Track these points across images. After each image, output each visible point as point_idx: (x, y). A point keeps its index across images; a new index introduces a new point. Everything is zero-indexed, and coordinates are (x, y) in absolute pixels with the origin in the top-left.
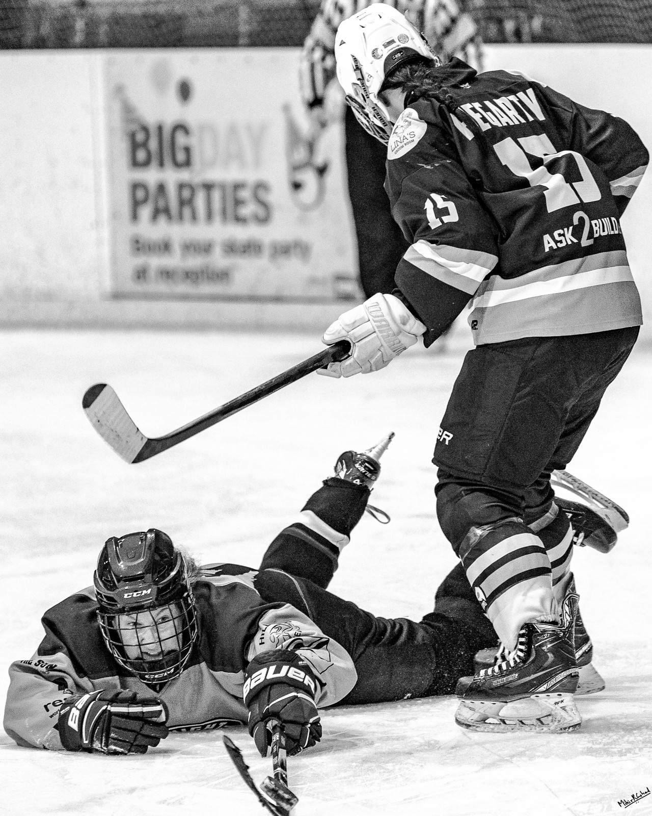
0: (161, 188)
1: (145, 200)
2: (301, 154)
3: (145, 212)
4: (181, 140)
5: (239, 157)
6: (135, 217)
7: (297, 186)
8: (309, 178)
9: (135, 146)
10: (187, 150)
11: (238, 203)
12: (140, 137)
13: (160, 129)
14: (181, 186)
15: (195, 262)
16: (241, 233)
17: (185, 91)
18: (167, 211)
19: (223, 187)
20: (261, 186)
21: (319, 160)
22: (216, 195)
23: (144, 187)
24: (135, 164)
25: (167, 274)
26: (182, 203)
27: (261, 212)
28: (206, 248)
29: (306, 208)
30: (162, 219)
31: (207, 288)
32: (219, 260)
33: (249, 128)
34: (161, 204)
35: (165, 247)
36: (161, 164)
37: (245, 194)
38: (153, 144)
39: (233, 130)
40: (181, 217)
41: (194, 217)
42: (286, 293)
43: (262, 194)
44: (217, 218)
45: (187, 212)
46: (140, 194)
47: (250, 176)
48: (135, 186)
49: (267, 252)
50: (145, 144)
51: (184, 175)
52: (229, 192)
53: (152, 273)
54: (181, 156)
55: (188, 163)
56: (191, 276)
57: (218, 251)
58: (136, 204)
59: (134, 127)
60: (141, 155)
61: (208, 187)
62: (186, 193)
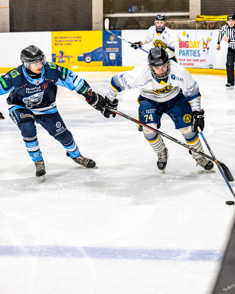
0: (184, 51)
1: (181, 53)
2: (205, 46)
3: (181, 54)
4: (187, 43)
5: (196, 46)
6: (180, 55)
7: (204, 51)
8: (206, 49)
9: (180, 44)
10: (188, 45)
11: (195, 53)
12: (181, 43)
13: (184, 42)
14: (187, 51)
15: (189, 62)
16: (196, 58)
17: (188, 36)
18: (185, 54)
19: (193, 51)
20: (199, 51)
21: (208, 47)
22: (192, 52)
23: (181, 50)
24: (180, 47)
25: (184, 64)
26: (187, 53)
27: (199, 55)
28: (190, 60)
29: (205, 54)
30: (184, 55)
31: (190, 66)
32: (192, 62)
33: (197, 42)
34: (184, 53)
35: (184, 60)
36: (184, 47)
37: (196, 52)
38: (183, 44)
39: (195, 42)
40: (187, 56)
41: (189, 55)
42: (202, 67)
43: (199, 52)
44: (192, 55)
45: (188, 55)
46: (181, 52)
47: (197, 49)
48: (180, 50)
49: (199, 61)
50: (182, 44)
51: (187, 49)
52: (194, 51)
53: (182, 64)
54: (187, 46)
55: (188, 47)
56: (188, 64)
57: (192, 60)
58: (180, 53)
59: (180, 41)
60: (181, 46)
61: (191, 51)
62: (188, 52)
